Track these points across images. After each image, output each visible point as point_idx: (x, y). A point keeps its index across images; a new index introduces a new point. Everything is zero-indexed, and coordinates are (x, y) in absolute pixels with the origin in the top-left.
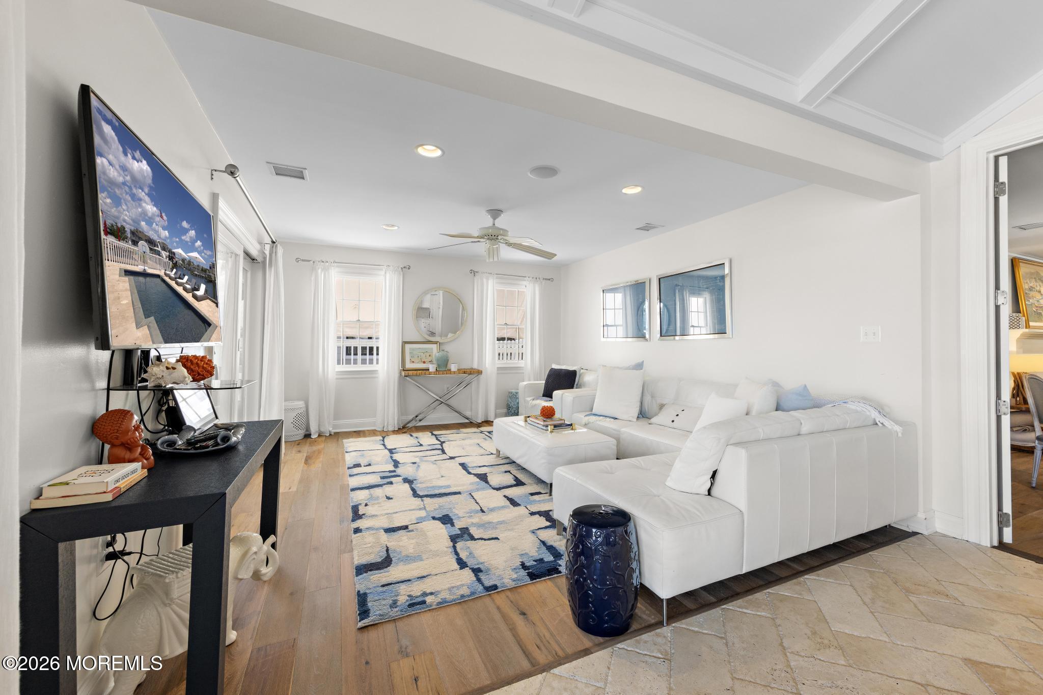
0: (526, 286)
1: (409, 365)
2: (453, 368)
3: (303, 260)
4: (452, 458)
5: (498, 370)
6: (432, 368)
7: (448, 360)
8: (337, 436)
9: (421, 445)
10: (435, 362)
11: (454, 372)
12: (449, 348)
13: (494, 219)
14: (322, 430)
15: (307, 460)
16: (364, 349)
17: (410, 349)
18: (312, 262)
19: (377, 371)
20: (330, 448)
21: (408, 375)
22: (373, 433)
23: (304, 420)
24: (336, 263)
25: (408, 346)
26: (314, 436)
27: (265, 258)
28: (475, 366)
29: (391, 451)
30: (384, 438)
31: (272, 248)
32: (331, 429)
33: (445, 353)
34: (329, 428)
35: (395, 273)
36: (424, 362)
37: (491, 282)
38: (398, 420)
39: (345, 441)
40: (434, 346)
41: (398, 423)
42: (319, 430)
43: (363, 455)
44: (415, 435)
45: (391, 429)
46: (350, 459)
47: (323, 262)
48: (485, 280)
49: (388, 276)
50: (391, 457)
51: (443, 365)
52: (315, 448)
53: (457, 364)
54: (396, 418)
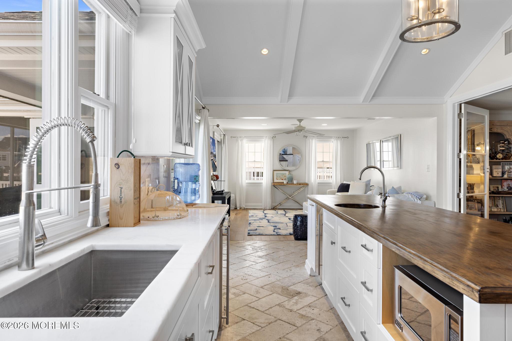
0: (333, 142)
1: (276, 181)
2: (295, 182)
3: (233, 137)
4: (286, 217)
5: (318, 184)
6: (285, 182)
7: (293, 179)
8: (247, 209)
9: (278, 213)
10: (287, 179)
11: (295, 184)
12: (294, 173)
13: (300, 123)
14: (241, 207)
15: (236, 214)
16: (258, 173)
17: (276, 173)
18: (236, 138)
19: (262, 183)
20: (244, 212)
21: (275, 185)
22: (261, 209)
23: (235, 202)
24: (246, 137)
25: (275, 172)
26: (238, 209)
27: (221, 140)
28: (307, 182)
29: (265, 214)
30: (264, 211)
31: (224, 137)
32: (244, 206)
33: (291, 175)
34: (243, 206)
35: (269, 140)
36: (282, 179)
37: (314, 141)
38: (271, 205)
39: (249, 211)
40: (287, 172)
41: (271, 206)
42: (240, 206)
43: (255, 214)
44: (276, 210)
45: (268, 208)
46: (250, 215)
47: (240, 137)
48: (311, 140)
49: (266, 141)
50: (265, 215)
51: (291, 180)
52: (238, 212)
53: (296, 181)
54: (270, 204)
